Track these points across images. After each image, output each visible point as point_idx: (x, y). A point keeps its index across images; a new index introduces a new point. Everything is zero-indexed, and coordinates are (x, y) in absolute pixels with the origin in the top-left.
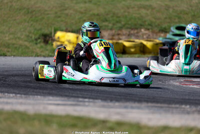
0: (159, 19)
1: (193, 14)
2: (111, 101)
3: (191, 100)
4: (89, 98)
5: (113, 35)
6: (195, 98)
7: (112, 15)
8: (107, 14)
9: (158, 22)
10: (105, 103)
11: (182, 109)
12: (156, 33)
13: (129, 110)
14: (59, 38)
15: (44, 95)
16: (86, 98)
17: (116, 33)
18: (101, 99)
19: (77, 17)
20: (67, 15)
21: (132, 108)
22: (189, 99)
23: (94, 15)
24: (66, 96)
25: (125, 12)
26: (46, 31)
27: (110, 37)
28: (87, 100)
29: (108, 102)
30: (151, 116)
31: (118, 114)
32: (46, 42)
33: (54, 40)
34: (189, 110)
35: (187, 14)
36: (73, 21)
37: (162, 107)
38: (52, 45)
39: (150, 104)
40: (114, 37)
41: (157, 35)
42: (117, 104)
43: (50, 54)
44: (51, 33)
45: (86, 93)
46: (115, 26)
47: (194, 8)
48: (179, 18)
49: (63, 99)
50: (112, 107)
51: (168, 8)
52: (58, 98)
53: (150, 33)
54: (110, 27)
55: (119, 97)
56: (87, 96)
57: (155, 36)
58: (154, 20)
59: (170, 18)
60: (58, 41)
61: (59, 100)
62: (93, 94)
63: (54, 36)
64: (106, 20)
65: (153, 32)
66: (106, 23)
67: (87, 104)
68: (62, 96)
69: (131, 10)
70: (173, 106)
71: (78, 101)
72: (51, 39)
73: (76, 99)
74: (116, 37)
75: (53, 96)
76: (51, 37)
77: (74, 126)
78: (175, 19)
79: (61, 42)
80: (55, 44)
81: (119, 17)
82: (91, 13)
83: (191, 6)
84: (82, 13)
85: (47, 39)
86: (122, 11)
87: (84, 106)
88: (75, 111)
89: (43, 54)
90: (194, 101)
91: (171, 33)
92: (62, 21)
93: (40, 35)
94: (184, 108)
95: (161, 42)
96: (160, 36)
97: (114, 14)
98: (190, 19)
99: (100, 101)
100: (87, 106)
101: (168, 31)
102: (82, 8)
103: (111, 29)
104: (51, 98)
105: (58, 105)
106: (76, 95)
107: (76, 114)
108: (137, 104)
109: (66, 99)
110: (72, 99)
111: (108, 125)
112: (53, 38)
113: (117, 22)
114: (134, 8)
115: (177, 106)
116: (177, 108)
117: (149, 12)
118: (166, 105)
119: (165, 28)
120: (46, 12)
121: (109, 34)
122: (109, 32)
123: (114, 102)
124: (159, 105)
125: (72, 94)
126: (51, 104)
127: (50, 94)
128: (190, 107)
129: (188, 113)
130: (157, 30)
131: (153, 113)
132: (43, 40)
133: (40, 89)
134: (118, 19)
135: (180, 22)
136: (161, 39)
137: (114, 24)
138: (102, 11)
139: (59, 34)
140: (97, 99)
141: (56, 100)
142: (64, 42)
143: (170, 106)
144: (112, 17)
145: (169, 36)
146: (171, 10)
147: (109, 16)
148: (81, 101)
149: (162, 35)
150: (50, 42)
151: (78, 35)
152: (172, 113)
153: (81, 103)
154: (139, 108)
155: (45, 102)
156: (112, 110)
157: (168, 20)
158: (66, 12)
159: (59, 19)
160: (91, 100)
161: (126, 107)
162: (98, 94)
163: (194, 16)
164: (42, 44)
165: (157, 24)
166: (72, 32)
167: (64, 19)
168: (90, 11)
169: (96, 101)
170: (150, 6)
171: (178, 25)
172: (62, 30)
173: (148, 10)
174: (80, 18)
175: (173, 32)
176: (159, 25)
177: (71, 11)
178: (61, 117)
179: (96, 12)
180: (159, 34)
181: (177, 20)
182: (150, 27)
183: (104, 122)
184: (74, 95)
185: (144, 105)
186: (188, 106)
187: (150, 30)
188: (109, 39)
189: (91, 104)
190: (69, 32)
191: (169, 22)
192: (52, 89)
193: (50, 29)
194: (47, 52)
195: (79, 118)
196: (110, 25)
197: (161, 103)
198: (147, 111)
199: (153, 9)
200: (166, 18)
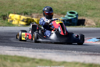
0: (61, 8)
1: (78, 5)
2: (37, 49)
3: (77, 48)
4: (26, 47)
5: (38, 16)
6: (79, 48)
7: (37, 6)
8: (35, 6)
9: (60, 9)
10: (34, 50)
11: (72, 53)
12: (60, 15)
13: (46, 53)
14: (11, 17)
15: (4, 45)
16: (24, 47)
17: (39, 15)
18: (32, 48)
19: (20, 7)
20: (15, 5)
21: (47, 52)
22: (76, 48)
23: (29, 6)
24: (15, 46)
25: (44, 4)
26: (4, 14)
27: (37, 17)
28: (25, 48)
29: (35, 49)
30: (57, 56)
31: (41, 55)
32: (4, 19)
33: (8, 18)
34: (76, 53)
35: (75, 5)
36: (18, 9)
37: (62, 52)
38: (8, 20)
39: (56, 50)
40: (39, 17)
41: (60, 16)
42: (40, 50)
43: (6, 25)
44: (7, 15)
45: (24, 45)
46: (39, 12)
47: (78, 3)
48: (71, 7)
49: (13, 47)
50: (37, 52)
51: (65, 2)
52: (10, 47)
53: (57, 15)
54: (36, 12)
55: (41, 47)
56: (25, 46)
57: (59, 17)
58: (58, 9)
59: (66, 8)
60: (11, 19)
61: (11, 48)
62: (28, 45)
63: (8, 16)
64: (34, 8)
65: (58, 14)
66: (35, 10)
67: (25, 50)
68: (12, 46)
69: (47, 4)
70: (68, 51)
71: (20, 49)
72: (7, 17)
73: (20, 48)
74: (40, 17)
75: (8, 46)
76: (7, 16)
77: (18, 61)
78: (69, 8)
79: (12, 19)
80: (9, 20)
81: (41, 7)
82: (27, 4)
83: (77, 2)
84: (22, 5)
85: (5, 17)
86: (43, 4)
87: (24, 51)
88: (19, 53)
89: (3, 25)
90: (79, 49)
91: (67, 15)
92: (12, 9)
93: (1, 16)
94: (73, 52)
95: (62, 19)
96: (61, 17)
97: (38, 5)
98: (76, 8)
99: (31, 48)
100: (25, 51)
101: (65, 14)
102: (22, 2)
103: (37, 13)
104: (7, 47)
105: (11, 50)
106: (19, 46)
107: (19, 55)
108: (50, 50)
109: (14, 47)
110: (17, 47)
111: (36, 61)
112: (8, 17)
113: (40, 9)
114: (48, 2)
115: (70, 51)
116: (70, 52)
117: (56, 4)
118: (65, 51)
119: (64, 13)
120: (5, 4)
121: (36, 16)
122: (36, 14)
123: (38, 49)
124: (61, 51)
125: (18, 45)
126: (7, 50)
127: (6, 45)
128: (77, 52)
129: (76, 55)
130: (60, 13)
131: (58, 55)
132: (3, 18)
133: (1, 43)
134: (40, 8)
135: (71, 10)
136: (62, 18)
137: (38, 10)
138: (32, 4)
139: (11, 15)
140: (30, 48)
141: (9, 48)
142: (13, 19)
143: (67, 51)
144: (38, 7)
145: (66, 16)
146: (67, 4)
147: (36, 6)
148: (22, 49)
149: (63, 16)
150: (6, 19)
151: (20, 16)
152: (68, 55)
153: (22, 50)
154: (51, 52)
155: (4, 49)
156: (37, 53)
157: (65, 9)
158: (15, 4)
159: (11, 8)
160: (27, 48)
161: (44, 52)
162: (31, 45)
163: (78, 6)
164: (2, 20)
165: (60, 10)
166: (17, 14)
167: (13, 8)
168: (27, 3)
169: (30, 49)
170: (57, 1)
171: (70, 11)
172: (12, 13)
173: (55, 3)
174: (22, 7)
175: (68, 14)
176: (61, 11)
177: (17, 4)
178: (12, 56)
179: (29, 4)
180: (61, 16)
181: (70, 9)
182: (56, 12)
183: (33, 59)
184: (18, 46)
185: (53, 51)
186: (75, 52)
187: (57, 14)
188: (36, 18)
189: (27, 50)
190: (16, 14)
191: (66, 10)
192: (7, 43)
193: (6, 13)
194: (5, 24)
195: (21, 57)
196: (37, 11)
197: (62, 50)
198: (55, 54)
199: (58, 3)
200: (64, 8)
